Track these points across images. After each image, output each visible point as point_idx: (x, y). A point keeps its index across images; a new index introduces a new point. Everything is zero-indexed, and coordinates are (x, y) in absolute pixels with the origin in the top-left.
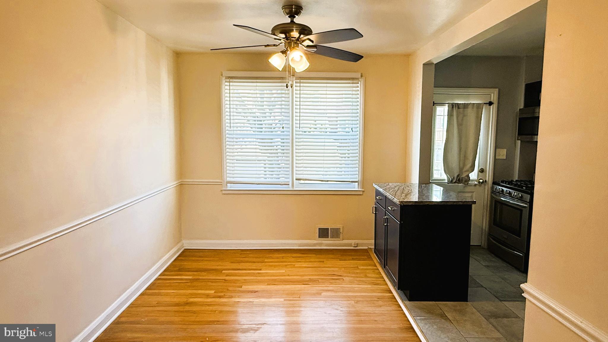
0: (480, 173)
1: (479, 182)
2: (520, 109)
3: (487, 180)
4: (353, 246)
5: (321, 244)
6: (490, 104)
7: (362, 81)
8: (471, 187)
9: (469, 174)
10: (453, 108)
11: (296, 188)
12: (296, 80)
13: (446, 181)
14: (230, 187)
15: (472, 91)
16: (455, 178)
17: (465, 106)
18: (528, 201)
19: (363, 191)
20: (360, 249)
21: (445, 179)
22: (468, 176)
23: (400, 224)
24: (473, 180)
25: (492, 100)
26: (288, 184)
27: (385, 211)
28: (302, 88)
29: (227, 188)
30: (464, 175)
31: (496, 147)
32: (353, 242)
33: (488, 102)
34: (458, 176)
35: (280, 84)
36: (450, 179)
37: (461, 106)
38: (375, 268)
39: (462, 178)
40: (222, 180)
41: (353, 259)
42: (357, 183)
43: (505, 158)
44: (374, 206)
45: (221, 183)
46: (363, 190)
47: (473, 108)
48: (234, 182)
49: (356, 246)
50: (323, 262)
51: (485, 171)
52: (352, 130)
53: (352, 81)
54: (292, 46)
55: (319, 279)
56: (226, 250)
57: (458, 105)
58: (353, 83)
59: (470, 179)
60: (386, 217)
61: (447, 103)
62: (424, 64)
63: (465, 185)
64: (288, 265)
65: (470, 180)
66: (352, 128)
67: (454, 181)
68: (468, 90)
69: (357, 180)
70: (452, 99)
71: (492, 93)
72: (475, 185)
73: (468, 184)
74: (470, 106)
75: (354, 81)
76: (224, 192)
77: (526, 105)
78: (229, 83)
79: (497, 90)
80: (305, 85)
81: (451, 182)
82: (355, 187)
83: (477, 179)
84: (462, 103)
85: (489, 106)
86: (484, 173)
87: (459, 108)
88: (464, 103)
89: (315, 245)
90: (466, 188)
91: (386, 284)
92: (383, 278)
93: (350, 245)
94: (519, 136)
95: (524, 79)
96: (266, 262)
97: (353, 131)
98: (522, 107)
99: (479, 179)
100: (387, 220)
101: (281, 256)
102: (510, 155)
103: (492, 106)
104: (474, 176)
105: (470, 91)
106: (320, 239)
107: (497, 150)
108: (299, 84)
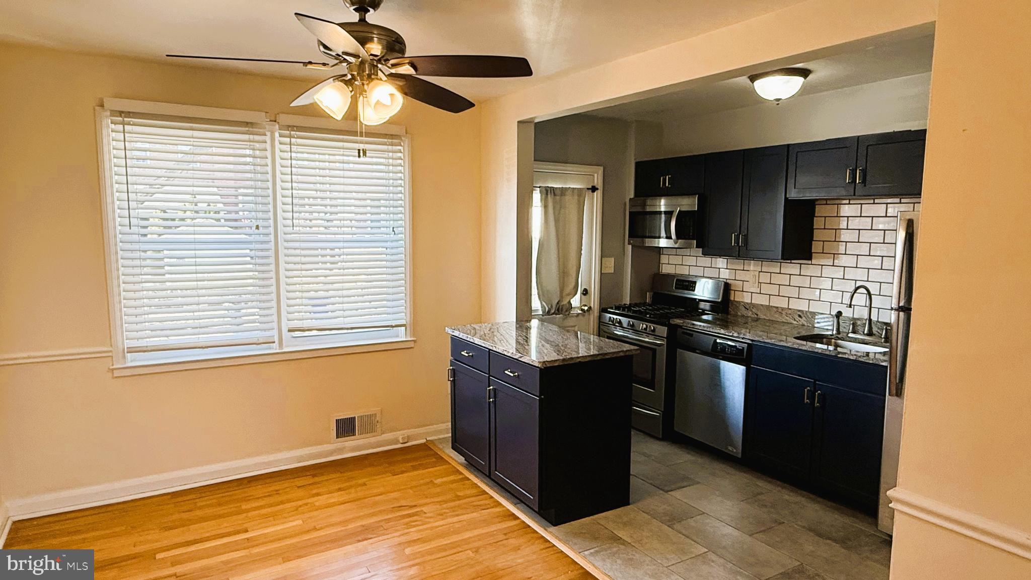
0: (583, 296)
1: (582, 310)
2: (630, 199)
3: (592, 306)
4: (401, 442)
5: (341, 450)
6: (594, 189)
7: (406, 142)
8: (573, 318)
9: (570, 301)
10: (547, 194)
11: (287, 346)
12: (280, 129)
13: (541, 312)
14: (133, 360)
15: (571, 169)
16: (554, 306)
17: (563, 191)
18: (665, 336)
19: (414, 341)
20: (413, 445)
21: (538, 310)
22: (569, 303)
23: (539, 400)
24: (575, 308)
25: (595, 184)
26: (273, 341)
27: (489, 377)
28: (295, 147)
29: (125, 363)
30: (565, 302)
31: (602, 256)
32: (400, 435)
33: (591, 187)
34: (558, 303)
35: (246, 137)
36: (545, 308)
37: (558, 192)
38: (461, 477)
39: (563, 305)
40: (111, 346)
41: (415, 468)
42: (403, 328)
43: (613, 272)
44: (451, 368)
45: (110, 354)
46: (415, 339)
47: (573, 195)
48: (145, 349)
49: (406, 440)
50: (365, 484)
51: (589, 291)
52: (393, 231)
53: (390, 141)
54: (366, 72)
55: (382, 521)
56: (132, 501)
57: (553, 190)
58: (392, 145)
59: (573, 306)
60: (491, 387)
61: (538, 186)
62: (518, 122)
63: (565, 316)
64: (300, 506)
65: (572, 308)
66: (393, 228)
67: (553, 311)
68: (566, 167)
69: (404, 322)
70: (545, 181)
71: (595, 173)
72: (578, 315)
73: (569, 315)
74: (569, 192)
75: (394, 141)
76: (116, 373)
77: (637, 194)
78: (122, 126)
79: (602, 168)
80: (300, 141)
81: (549, 313)
82: (401, 335)
83: (579, 306)
84: (558, 187)
85: (592, 193)
86: (587, 296)
87: (555, 195)
88: (560, 186)
89: (331, 453)
90: (566, 320)
91: (500, 504)
92: (485, 493)
93: (396, 441)
94: (630, 239)
95: (633, 155)
96: (247, 511)
97: (395, 234)
98: (632, 196)
99: (582, 304)
100: (495, 392)
101: (272, 489)
102: (619, 267)
103: (595, 193)
104: (576, 301)
105: (568, 168)
106: (340, 439)
107: (603, 259)
108: (289, 139)
